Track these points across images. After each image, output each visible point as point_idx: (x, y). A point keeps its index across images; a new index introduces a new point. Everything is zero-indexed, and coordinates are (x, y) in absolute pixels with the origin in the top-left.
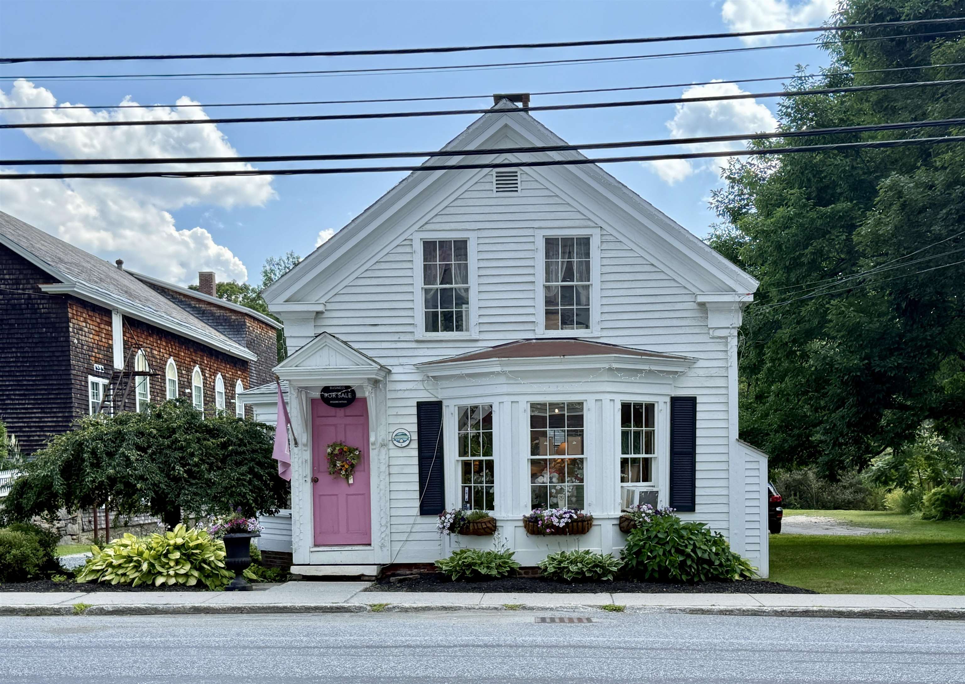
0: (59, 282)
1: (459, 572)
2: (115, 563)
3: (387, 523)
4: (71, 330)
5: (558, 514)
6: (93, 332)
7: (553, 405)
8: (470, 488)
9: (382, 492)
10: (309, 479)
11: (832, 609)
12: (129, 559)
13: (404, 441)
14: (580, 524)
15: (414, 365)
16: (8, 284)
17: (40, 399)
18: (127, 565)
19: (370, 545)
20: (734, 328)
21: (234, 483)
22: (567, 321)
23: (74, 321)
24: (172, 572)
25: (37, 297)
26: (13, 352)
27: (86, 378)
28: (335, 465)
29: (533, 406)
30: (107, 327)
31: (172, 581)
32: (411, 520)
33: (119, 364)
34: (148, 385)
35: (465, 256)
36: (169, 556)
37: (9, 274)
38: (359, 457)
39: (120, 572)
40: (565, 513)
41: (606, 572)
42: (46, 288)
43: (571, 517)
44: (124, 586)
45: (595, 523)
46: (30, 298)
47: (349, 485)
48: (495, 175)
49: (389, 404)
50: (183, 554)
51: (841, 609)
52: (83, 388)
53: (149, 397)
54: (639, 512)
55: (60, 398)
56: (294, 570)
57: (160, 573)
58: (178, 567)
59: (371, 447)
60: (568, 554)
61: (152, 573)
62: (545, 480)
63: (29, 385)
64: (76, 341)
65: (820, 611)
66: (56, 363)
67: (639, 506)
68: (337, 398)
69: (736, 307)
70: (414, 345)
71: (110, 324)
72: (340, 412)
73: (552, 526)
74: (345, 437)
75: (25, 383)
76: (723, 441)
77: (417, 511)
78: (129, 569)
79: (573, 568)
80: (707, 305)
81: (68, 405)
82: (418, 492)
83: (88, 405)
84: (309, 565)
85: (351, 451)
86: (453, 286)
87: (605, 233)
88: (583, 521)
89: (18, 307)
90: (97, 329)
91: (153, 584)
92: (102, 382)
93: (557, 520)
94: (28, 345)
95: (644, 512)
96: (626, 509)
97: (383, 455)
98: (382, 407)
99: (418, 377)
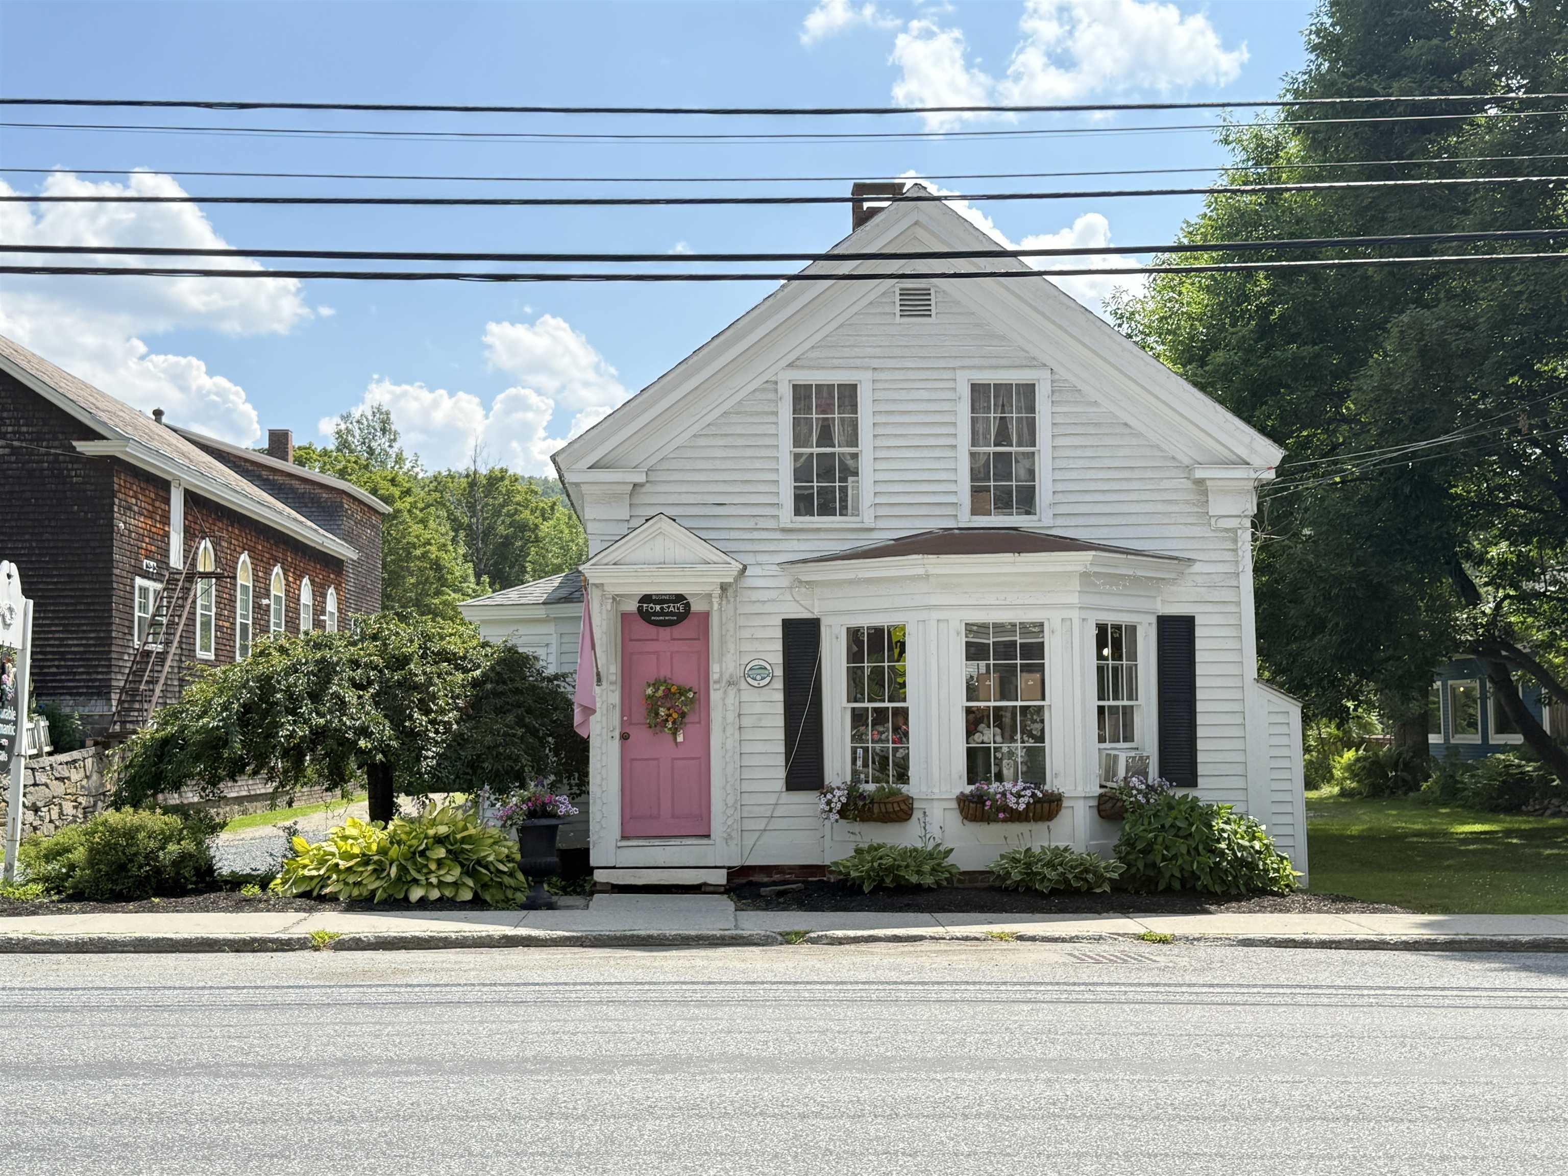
0: (103, 438)
1: (874, 880)
2: (343, 864)
3: (736, 801)
4: (116, 509)
5: (1014, 790)
6: (145, 513)
7: (999, 628)
8: (866, 750)
9: (729, 754)
10: (617, 734)
11: (1489, 938)
12: (366, 860)
13: (763, 679)
14: (1046, 805)
15: (778, 565)
16: (25, 440)
17: (63, 611)
18: (361, 869)
19: (708, 836)
20: (1246, 516)
21: (500, 740)
22: (1004, 503)
23: (121, 496)
24: (434, 880)
25: (68, 459)
26: (25, 541)
27: (133, 580)
28: (657, 714)
29: (970, 628)
30: (163, 506)
31: (435, 894)
32: (772, 799)
33: (176, 560)
34: (214, 593)
35: (854, 408)
36: (428, 853)
37: (27, 425)
38: (692, 701)
39: (351, 880)
40: (1024, 789)
41: (1100, 879)
42: (85, 447)
43: (1033, 795)
44: (361, 901)
45: (1065, 804)
46: (56, 461)
47: (676, 744)
48: (898, 292)
49: (742, 621)
50: (449, 851)
51: (1501, 938)
52: (128, 595)
53: (214, 609)
54: (1127, 788)
55: (94, 610)
56: (600, 876)
57: (416, 881)
58: (442, 872)
59: (713, 686)
60: (1037, 850)
61: (404, 880)
62: (986, 739)
63: (47, 590)
64: (122, 525)
65: (1471, 942)
66: (90, 557)
67: (1125, 778)
68: (662, 613)
69: (1251, 485)
70: (778, 535)
71: (167, 501)
72: (665, 633)
73: (1006, 808)
74: (672, 671)
75: (41, 586)
76: (1236, 682)
77: (780, 785)
78: (366, 874)
79: (1051, 874)
80: (1208, 483)
81: (106, 621)
82: (783, 756)
83: (133, 622)
84: (614, 868)
85: (682, 692)
86: (837, 450)
87: (1057, 377)
88: (1050, 802)
89: (37, 473)
90: (150, 508)
91: (406, 898)
92: (153, 586)
93: (1014, 800)
94: (49, 530)
95: (1134, 788)
96: (1104, 783)
97: (731, 699)
98: (731, 626)
99: (784, 582)
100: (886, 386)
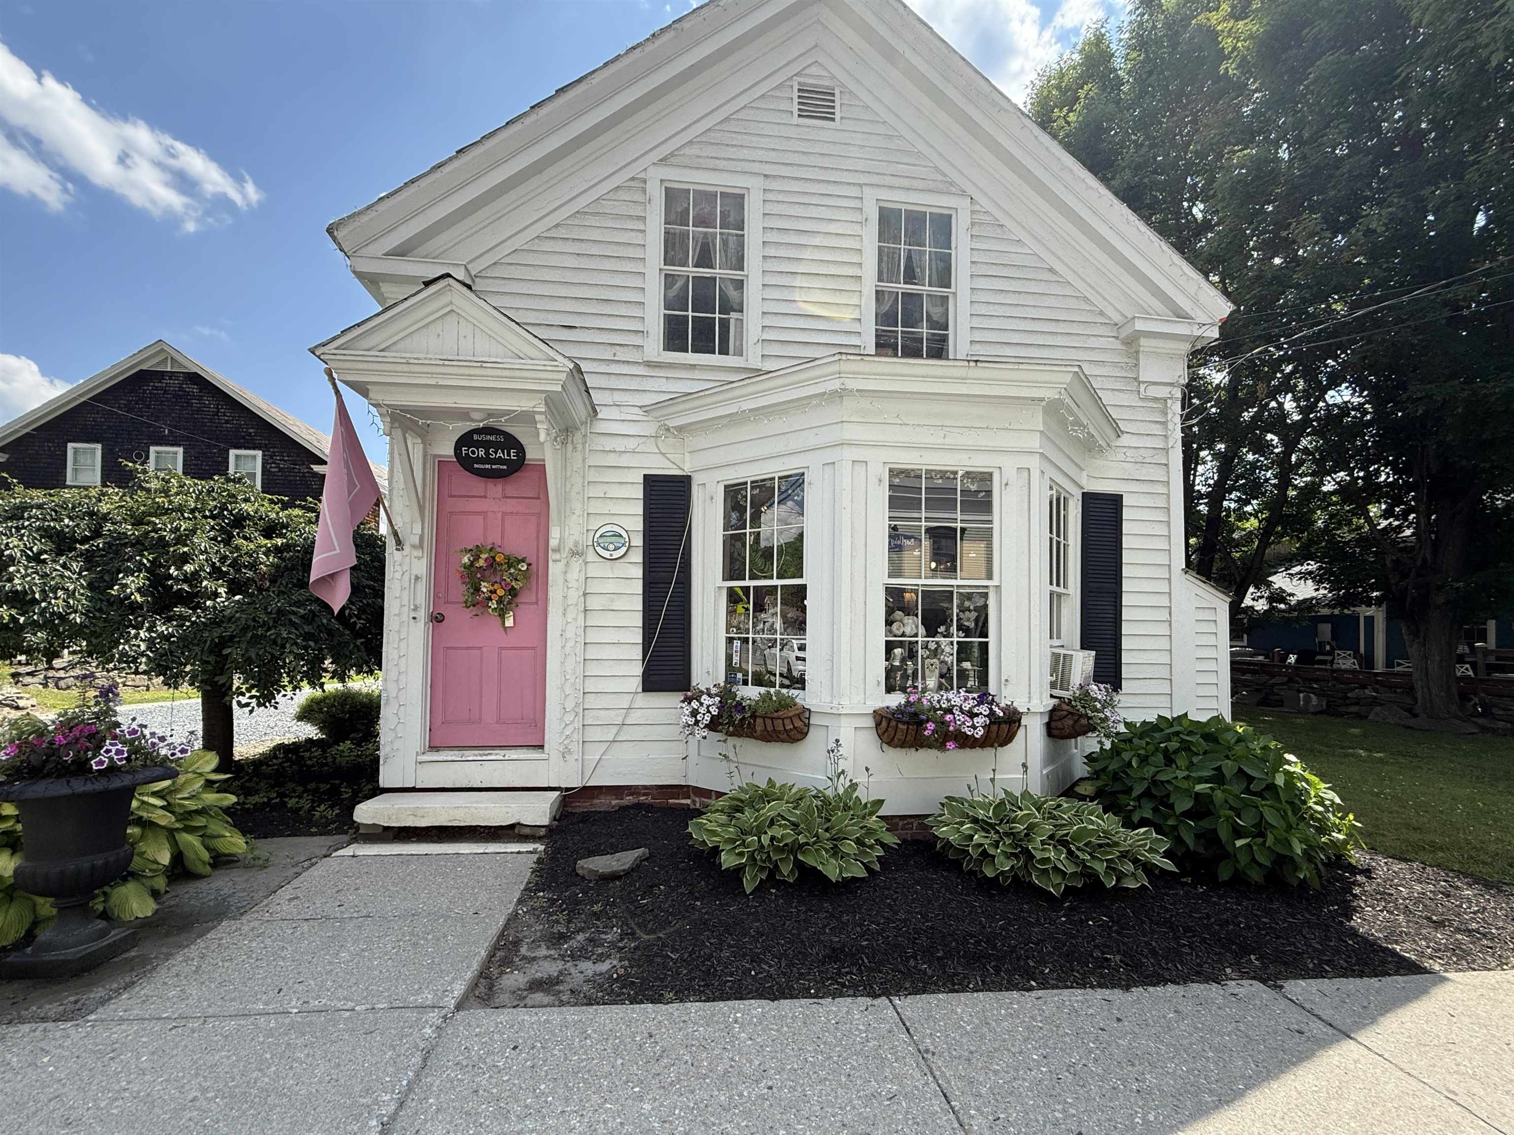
3: (577, 704)
5: (966, 706)
8: (744, 642)
9: (570, 644)
10: (422, 614)
13: (617, 549)
15: (640, 407)
19: (541, 748)
20: (1176, 385)
28: (477, 590)
32: (625, 702)
35: (740, 224)
38: (526, 575)
40: (978, 704)
43: (991, 714)
47: (505, 628)
48: (796, 87)
49: (592, 476)
54: (1087, 699)
56: (363, 814)
59: (552, 556)
68: (487, 460)
69: (1188, 345)
70: (641, 371)
72: (495, 488)
73: (957, 735)
74: (502, 538)
76: (1162, 574)
77: (636, 683)
80: (1142, 342)
82: (640, 648)
84: (413, 789)
85: (512, 562)
86: (717, 272)
87: (977, 208)
93: (967, 722)
96: (1058, 694)
97: (575, 574)
98: (577, 480)
99: (650, 429)
100: (780, 197)
